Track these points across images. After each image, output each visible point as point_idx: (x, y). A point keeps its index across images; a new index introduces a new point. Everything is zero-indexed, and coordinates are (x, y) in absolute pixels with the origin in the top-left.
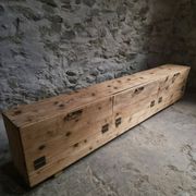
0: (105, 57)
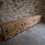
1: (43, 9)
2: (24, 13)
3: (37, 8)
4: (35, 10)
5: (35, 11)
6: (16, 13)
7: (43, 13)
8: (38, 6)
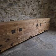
0: (25, 15)
1: (52, 10)
2: (22, 14)
3: (42, 8)
4: (39, 11)
5: (40, 13)
6: (7, 13)
7: (52, 15)
8: (44, 5)
